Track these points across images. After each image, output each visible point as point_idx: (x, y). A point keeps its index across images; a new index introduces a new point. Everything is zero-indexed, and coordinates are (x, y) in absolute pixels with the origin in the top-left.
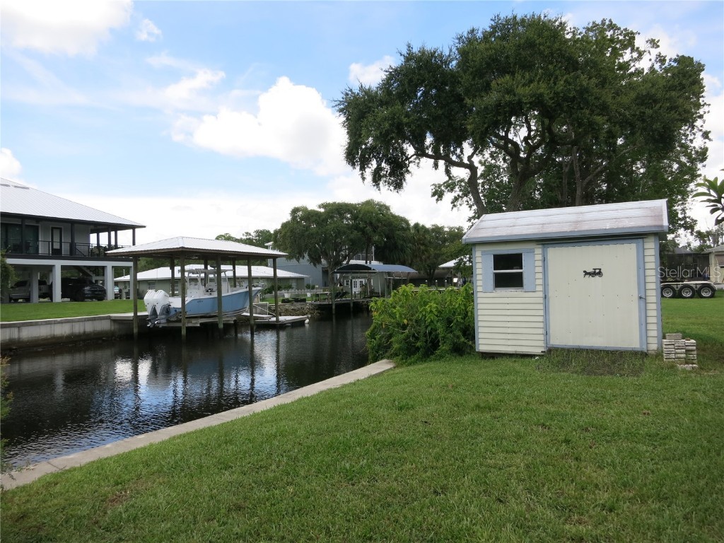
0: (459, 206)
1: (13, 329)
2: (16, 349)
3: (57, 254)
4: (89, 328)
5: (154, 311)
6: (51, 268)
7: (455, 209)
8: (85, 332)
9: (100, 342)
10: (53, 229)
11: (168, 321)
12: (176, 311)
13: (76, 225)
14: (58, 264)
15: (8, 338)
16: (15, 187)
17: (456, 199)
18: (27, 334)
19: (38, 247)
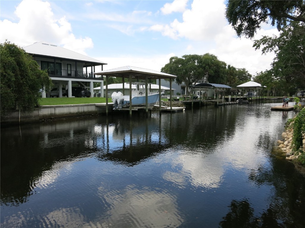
0: (266, 52)
1: (52, 109)
2: (53, 118)
3: (69, 76)
4: (86, 109)
5: (116, 102)
6: (67, 82)
7: (264, 54)
8: (84, 111)
9: (91, 116)
10: (67, 64)
11: (123, 107)
12: (127, 102)
13: (78, 63)
14: (70, 80)
15: (50, 113)
16: (51, 45)
17: (265, 49)
18: (58, 111)
19: (61, 72)
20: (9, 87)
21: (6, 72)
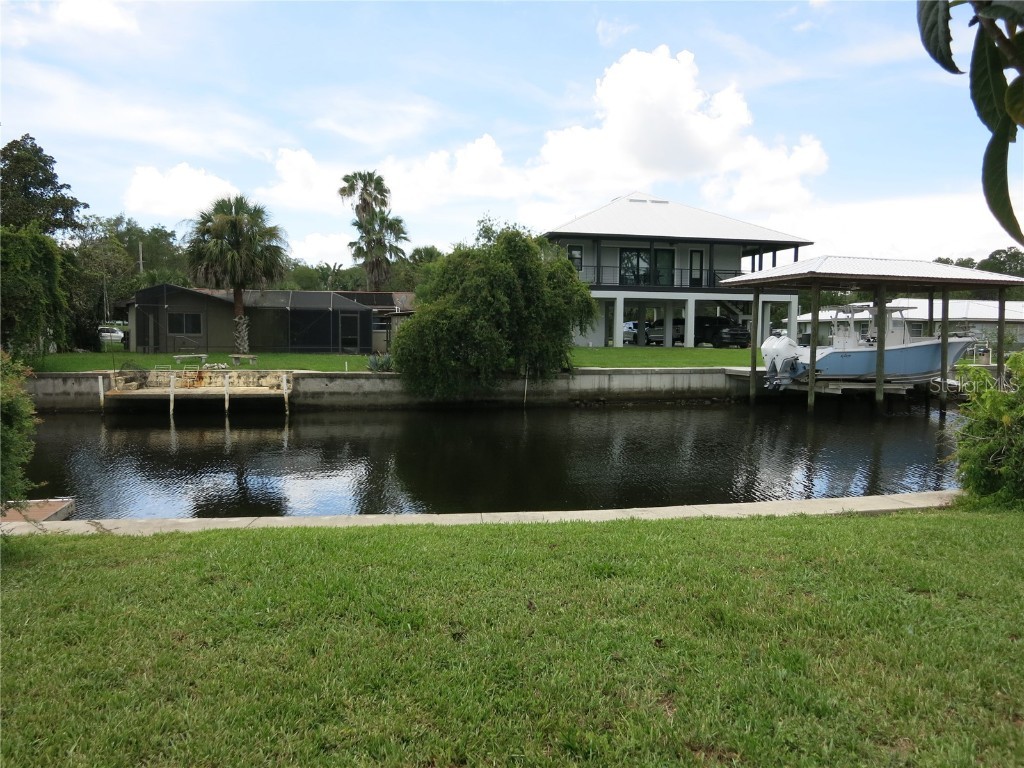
1: (602, 377)
2: (603, 401)
3: (696, 285)
4: (696, 382)
5: (773, 367)
6: (683, 303)
8: (689, 387)
9: (707, 402)
10: (692, 252)
11: (795, 383)
12: (805, 368)
13: (716, 246)
14: (692, 298)
15: (596, 387)
16: (653, 202)
18: (619, 384)
19: (673, 276)
20: (499, 325)
21: (493, 297)
